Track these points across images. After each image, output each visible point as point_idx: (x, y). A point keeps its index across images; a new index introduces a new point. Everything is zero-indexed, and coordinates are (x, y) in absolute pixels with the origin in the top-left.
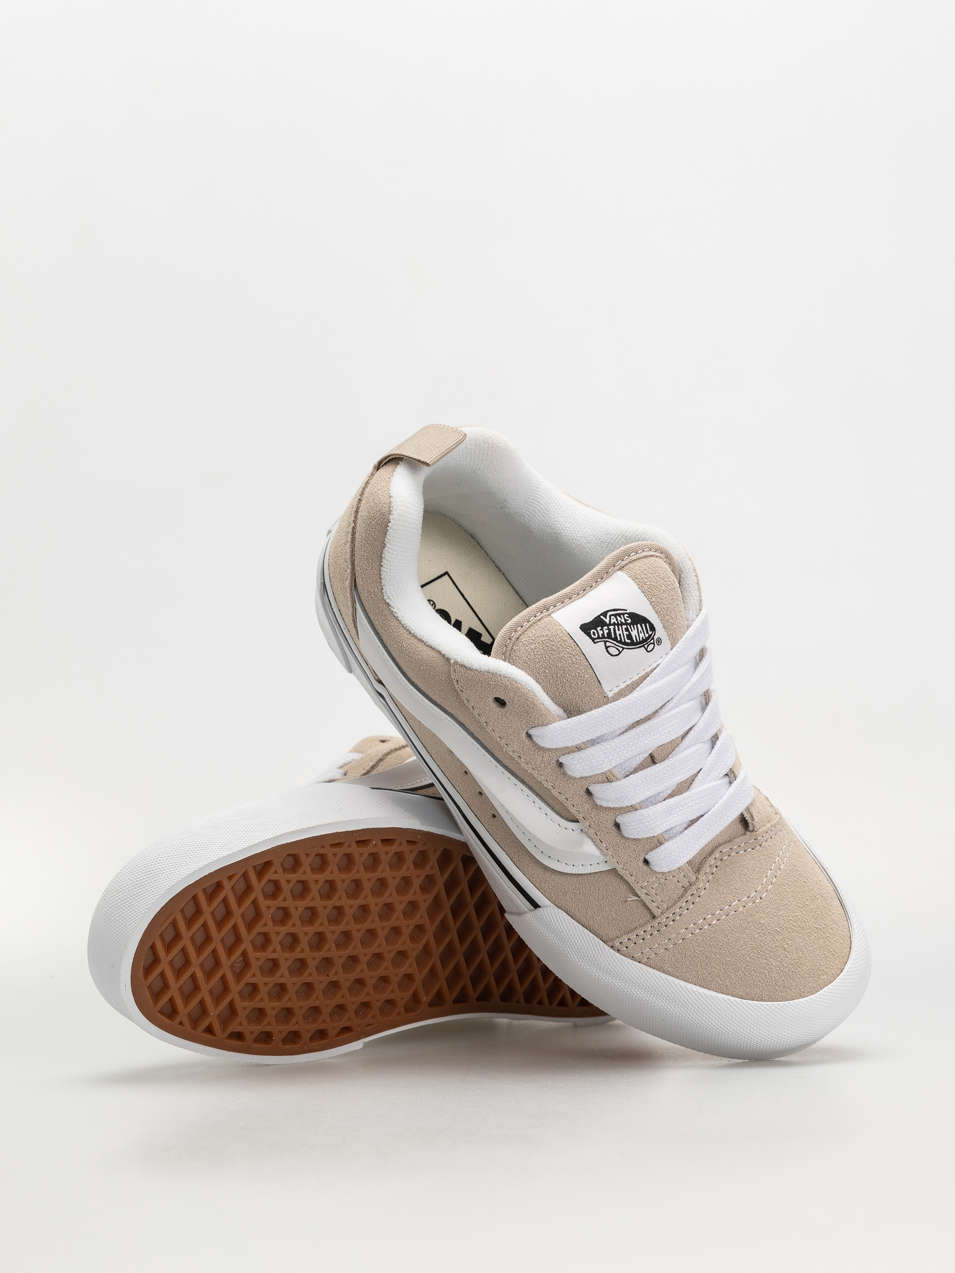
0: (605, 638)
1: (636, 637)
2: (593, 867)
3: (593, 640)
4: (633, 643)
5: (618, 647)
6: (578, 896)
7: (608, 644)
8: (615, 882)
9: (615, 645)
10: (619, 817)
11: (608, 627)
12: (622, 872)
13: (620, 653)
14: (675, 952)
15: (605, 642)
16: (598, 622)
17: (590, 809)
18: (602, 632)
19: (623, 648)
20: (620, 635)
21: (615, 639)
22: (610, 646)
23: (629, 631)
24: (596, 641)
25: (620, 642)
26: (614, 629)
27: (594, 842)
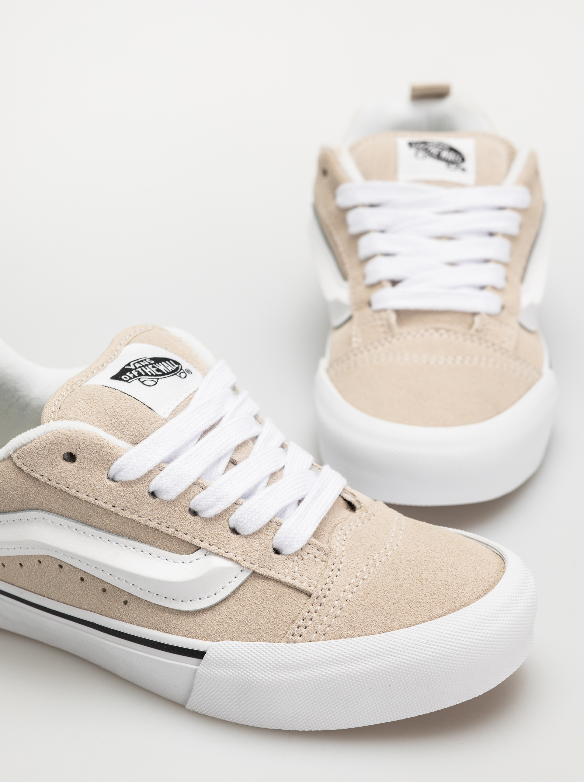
0: (136, 377)
1: (165, 370)
2: (232, 583)
3: (127, 381)
4: (164, 374)
5: (152, 379)
6: (234, 619)
7: (142, 380)
8: (260, 585)
9: (149, 378)
10: (230, 519)
11: (136, 370)
12: (261, 571)
13: (156, 383)
14: (345, 614)
15: (139, 379)
16: (124, 371)
17: (202, 528)
18: (132, 375)
19: (158, 379)
20: (150, 372)
21: (147, 374)
22: (144, 381)
23: (155, 367)
24: (129, 381)
25: (152, 375)
26: (142, 369)
27: (222, 556)
